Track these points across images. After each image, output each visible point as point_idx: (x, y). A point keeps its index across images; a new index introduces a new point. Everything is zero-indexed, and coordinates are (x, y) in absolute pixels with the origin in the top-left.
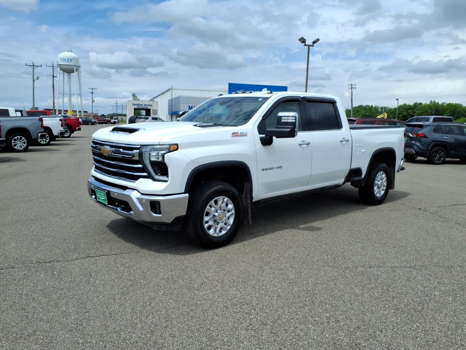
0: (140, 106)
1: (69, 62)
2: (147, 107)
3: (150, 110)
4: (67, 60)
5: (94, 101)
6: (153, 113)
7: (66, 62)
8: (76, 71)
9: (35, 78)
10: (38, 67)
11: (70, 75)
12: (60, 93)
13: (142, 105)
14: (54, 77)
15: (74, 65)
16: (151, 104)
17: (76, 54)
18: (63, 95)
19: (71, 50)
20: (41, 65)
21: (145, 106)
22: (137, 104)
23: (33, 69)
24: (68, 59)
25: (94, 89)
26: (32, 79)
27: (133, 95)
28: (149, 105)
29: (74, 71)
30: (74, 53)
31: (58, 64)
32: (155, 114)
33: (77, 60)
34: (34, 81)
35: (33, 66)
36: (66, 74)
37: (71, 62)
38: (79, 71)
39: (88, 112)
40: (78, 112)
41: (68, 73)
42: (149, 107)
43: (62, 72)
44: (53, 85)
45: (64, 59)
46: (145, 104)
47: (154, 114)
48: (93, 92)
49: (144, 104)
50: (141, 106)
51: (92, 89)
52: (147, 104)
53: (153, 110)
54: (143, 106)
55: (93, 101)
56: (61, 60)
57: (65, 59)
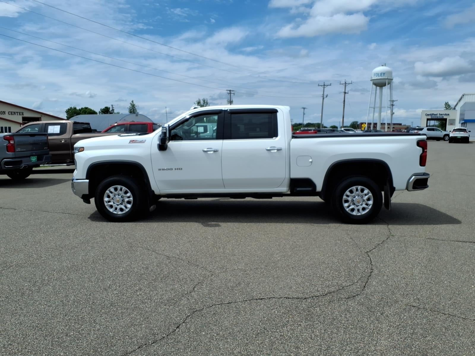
0: (434, 116)
1: (382, 76)
2: (443, 117)
3: (446, 120)
4: (380, 75)
5: (394, 113)
6: (449, 122)
7: (379, 76)
8: (388, 84)
9: (325, 97)
10: (328, 86)
11: (382, 89)
12: (371, 107)
13: (437, 114)
14: (345, 93)
15: (387, 78)
16: (448, 114)
17: (389, 67)
18: (374, 108)
19: (385, 64)
20: (331, 84)
21: (440, 116)
22: (431, 114)
23: (324, 88)
24: (381, 73)
25: (395, 101)
26: (322, 98)
27: (446, 103)
28: (446, 115)
29: (386, 84)
30: (387, 66)
31: (371, 79)
32: (452, 124)
33: (390, 73)
34: (323, 99)
35: (324, 85)
36: (378, 88)
37: (384, 76)
38: (391, 84)
39: (402, 124)
40: (386, 124)
41: (380, 87)
42: (445, 117)
43: (374, 86)
44: (344, 101)
45: (377, 74)
46: (441, 113)
47: (450, 124)
48: (394, 104)
49: (439, 114)
50: (436, 116)
51: (393, 101)
52: (442, 114)
53: (449, 120)
54: (438, 116)
55: (392, 114)
56: (374, 75)
57: (379, 74)
